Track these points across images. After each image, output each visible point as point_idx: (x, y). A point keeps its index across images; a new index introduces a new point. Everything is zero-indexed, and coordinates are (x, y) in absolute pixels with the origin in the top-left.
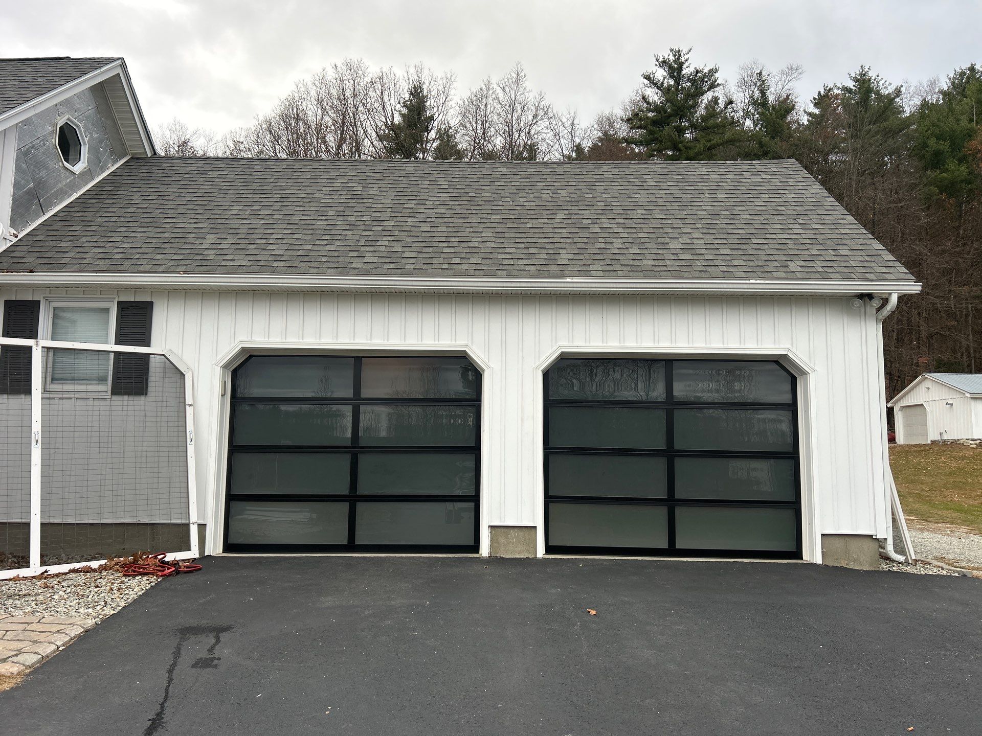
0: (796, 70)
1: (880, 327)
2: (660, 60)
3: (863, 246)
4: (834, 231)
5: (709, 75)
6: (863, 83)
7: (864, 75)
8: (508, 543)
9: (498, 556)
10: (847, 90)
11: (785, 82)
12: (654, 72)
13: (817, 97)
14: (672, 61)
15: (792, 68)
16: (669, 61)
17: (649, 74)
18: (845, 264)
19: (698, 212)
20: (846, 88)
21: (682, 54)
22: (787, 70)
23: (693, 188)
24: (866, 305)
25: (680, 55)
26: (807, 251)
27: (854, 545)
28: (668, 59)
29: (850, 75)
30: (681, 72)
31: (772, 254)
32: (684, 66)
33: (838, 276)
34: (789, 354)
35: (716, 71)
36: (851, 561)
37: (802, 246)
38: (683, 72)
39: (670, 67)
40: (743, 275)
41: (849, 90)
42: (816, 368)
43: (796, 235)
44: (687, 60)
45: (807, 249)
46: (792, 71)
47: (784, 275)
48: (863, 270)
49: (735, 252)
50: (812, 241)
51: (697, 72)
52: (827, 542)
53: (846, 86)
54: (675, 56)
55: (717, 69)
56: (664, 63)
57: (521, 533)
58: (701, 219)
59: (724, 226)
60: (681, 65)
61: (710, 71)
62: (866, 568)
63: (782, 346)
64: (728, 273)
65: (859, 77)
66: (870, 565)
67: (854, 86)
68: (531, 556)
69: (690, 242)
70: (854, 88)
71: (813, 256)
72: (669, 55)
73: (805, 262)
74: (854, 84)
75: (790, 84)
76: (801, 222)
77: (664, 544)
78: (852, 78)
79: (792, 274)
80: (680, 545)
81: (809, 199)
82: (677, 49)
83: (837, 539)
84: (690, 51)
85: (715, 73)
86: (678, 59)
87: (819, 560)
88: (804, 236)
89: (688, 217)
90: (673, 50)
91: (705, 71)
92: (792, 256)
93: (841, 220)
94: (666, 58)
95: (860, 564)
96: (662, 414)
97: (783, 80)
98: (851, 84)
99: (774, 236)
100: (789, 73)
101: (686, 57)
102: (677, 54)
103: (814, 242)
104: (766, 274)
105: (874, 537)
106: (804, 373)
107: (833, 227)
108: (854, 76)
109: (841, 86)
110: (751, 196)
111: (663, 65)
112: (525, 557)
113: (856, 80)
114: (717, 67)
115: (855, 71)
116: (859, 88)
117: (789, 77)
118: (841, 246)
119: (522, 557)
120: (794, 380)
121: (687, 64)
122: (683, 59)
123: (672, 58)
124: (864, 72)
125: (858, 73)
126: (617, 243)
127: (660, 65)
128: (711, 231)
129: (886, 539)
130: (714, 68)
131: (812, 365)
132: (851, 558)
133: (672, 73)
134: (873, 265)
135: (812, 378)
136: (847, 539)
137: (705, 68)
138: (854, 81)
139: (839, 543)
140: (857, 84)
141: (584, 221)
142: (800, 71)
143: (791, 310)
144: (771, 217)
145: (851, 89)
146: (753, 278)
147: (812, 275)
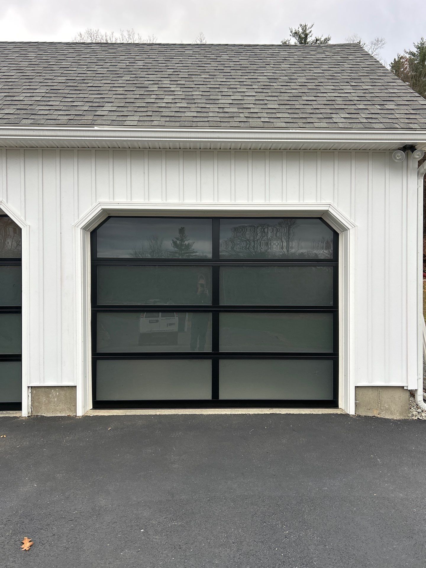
0: (381, 41)
1: (421, 181)
2: (293, 32)
3: (409, 102)
4: (383, 91)
5: (324, 42)
6: (422, 49)
7: (423, 44)
8: (50, 402)
9: (39, 415)
10: (412, 54)
11: (373, 49)
12: (289, 40)
13: (393, 62)
14: (300, 32)
15: (378, 41)
16: (299, 32)
17: (285, 41)
18: (390, 116)
19: (259, 77)
20: (412, 52)
21: (307, 28)
22: (375, 42)
23: (261, 61)
24: (409, 156)
25: (306, 29)
26: (354, 106)
27: (386, 396)
28: (298, 31)
29: (414, 44)
30: (306, 40)
31: (319, 109)
32: (308, 36)
33: (381, 126)
34: (330, 210)
35: (329, 39)
36: (382, 411)
37: (350, 102)
38: (308, 40)
39: (300, 37)
40: (284, 125)
41: (413, 54)
42: (357, 224)
43: (346, 94)
44: (310, 32)
45: (355, 104)
46: (378, 42)
47: (326, 125)
48: (407, 121)
49: (281, 107)
50: (360, 98)
51: (317, 40)
52: (361, 393)
53: (412, 51)
54: (303, 29)
55: (330, 38)
56: (296, 34)
57: (63, 393)
58: (259, 82)
59: (280, 87)
60: (306, 35)
61: (325, 40)
62: (397, 417)
63: (323, 202)
64: (270, 123)
65: (420, 46)
66: (401, 414)
67: (417, 51)
68: (72, 414)
69: (241, 99)
70: (417, 53)
71: (359, 110)
72: (298, 28)
73: (350, 114)
74: (417, 50)
75: (377, 51)
76: (353, 84)
77: (208, 396)
78: (416, 46)
79: (335, 124)
80: (223, 396)
81: (364, 69)
82: (304, 25)
83: (370, 392)
84: (312, 26)
85: (328, 41)
86: (305, 31)
87: (352, 411)
88: (353, 94)
89: (248, 80)
90: (301, 25)
91: (322, 40)
92: (338, 110)
93: (391, 83)
94: (297, 29)
95: (392, 414)
96: (208, 272)
97: (372, 48)
98: (415, 50)
99: (325, 95)
100: (376, 43)
101: (310, 30)
102: (304, 28)
103: (361, 99)
104: (308, 124)
105: (405, 388)
106: (345, 229)
107: (383, 88)
108: (417, 44)
109: (408, 51)
110: (312, 66)
111: (295, 35)
112: (66, 415)
113: (418, 48)
114: (330, 37)
115: (418, 42)
116: (420, 53)
117: (376, 46)
118: (388, 102)
119: (63, 415)
120: (336, 235)
121: (310, 35)
122: (308, 32)
123: (301, 31)
124: (423, 42)
125: (419, 42)
126: (168, 99)
127: (293, 35)
128: (265, 91)
129: (416, 390)
130: (328, 38)
131: (352, 221)
132: (382, 408)
133: (300, 41)
134: (417, 116)
135: (352, 235)
136: (380, 390)
137: (322, 38)
138: (417, 48)
139: (371, 394)
140: (418, 50)
141: (146, 82)
142: (383, 42)
143: (334, 164)
144: (326, 81)
145: (415, 54)
146: (293, 128)
147: (354, 126)
